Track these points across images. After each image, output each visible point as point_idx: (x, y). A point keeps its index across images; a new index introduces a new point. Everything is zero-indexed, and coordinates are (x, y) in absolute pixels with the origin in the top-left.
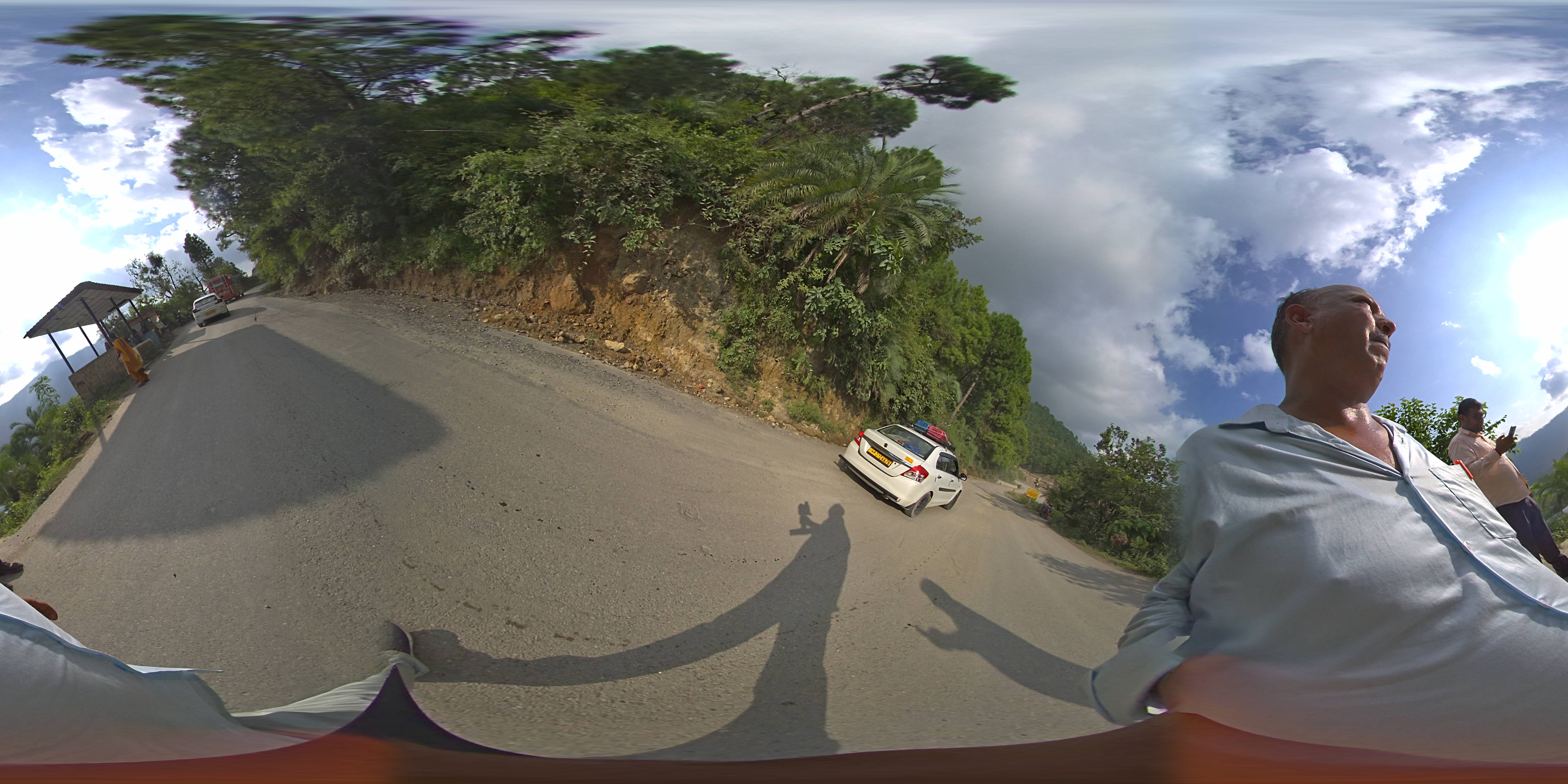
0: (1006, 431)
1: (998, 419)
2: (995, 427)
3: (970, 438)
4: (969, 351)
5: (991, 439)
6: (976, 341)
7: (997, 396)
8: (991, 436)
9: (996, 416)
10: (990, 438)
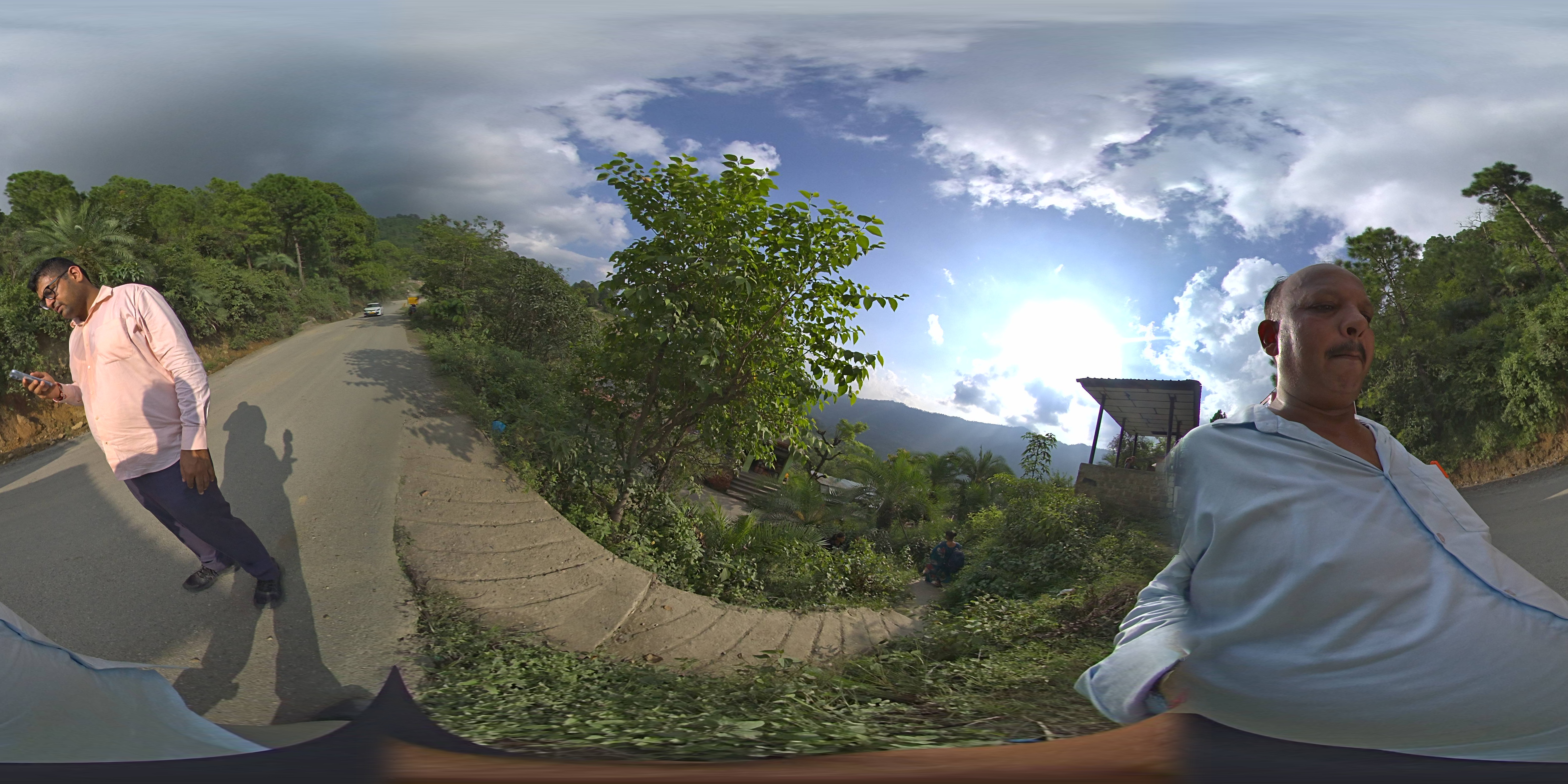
0: (363, 259)
2: (352, 262)
3: (334, 284)
4: (264, 228)
5: (353, 273)
7: (332, 236)
9: (345, 253)
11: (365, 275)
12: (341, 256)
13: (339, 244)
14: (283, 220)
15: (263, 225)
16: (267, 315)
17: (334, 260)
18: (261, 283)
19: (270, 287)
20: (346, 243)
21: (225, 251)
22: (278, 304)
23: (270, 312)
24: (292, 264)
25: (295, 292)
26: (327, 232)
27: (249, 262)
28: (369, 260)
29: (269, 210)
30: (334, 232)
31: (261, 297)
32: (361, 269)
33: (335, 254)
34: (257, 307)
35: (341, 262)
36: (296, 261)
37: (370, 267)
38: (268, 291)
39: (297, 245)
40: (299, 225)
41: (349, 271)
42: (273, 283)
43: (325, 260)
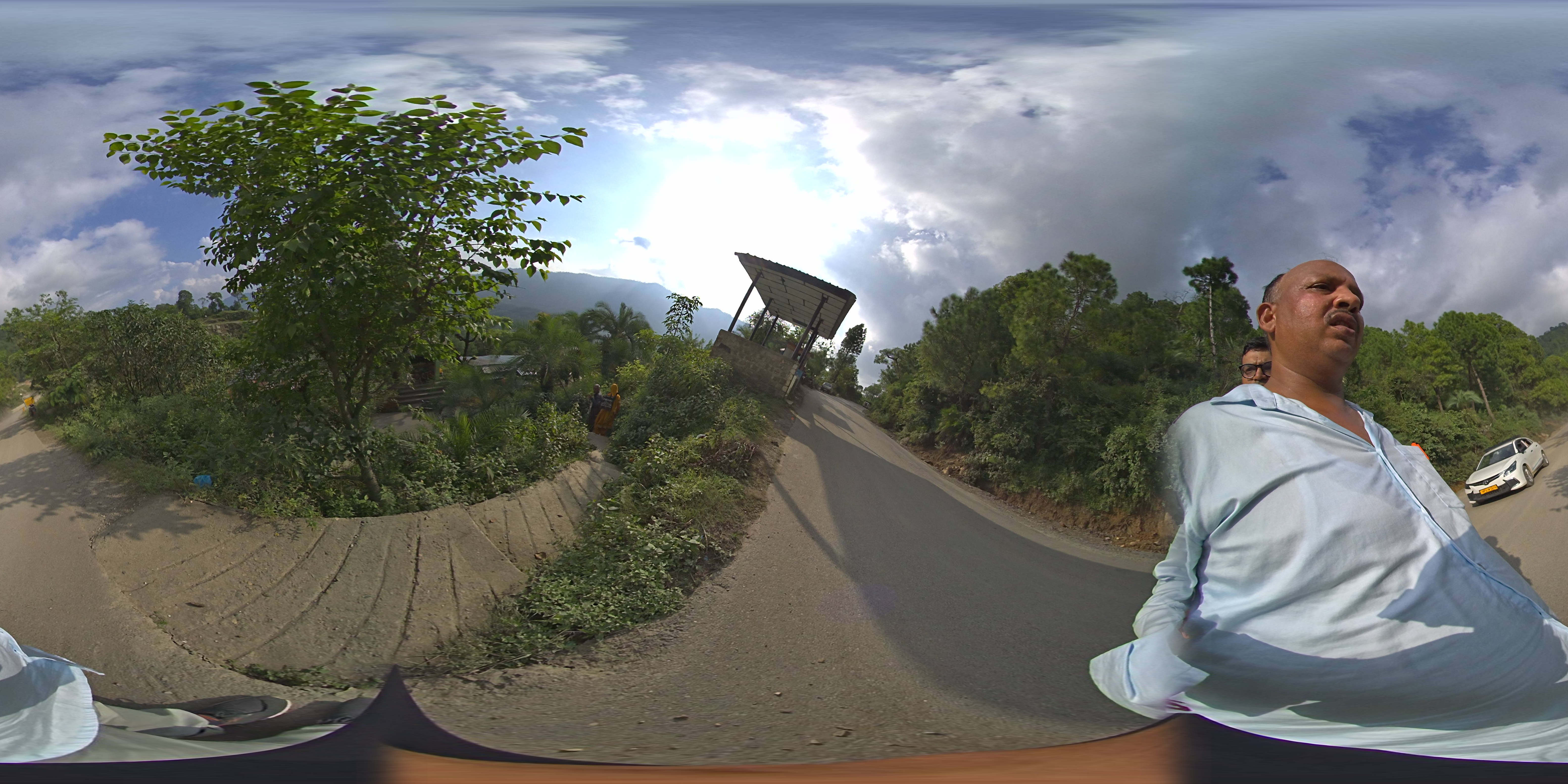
0: (1539, 378)
1: (1525, 378)
3: (1521, 412)
4: (1448, 368)
5: (1535, 395)
6: (1444, 357)
7: (1507, 365)
9: (1522, 378)
11: (1546, 393)
12: (1519, 382)
13: (1516, 370)
14: (1463, 353)
15: (1447, 364)
16: (1463, 456)
17: (1515, 387)
18: (1451, 424)
19: (1460, 427)
20: (1521, 368)
21: (1416, 394)
22: (1470, 444)
23: (1464, 453)
24: (1478, 400)
25: (1486, 428)
26: (1501, 362)
27: (1440, 403)
28: (1545, 378)
29: (1449, 350)
30: (1508, 360)
31: (1453, 438)
32: (1540, 390)
33: (1514, 381)
34: (1450, 450)
35: (1521, 388)
36: (1481, 396)
37: (1548, 385)
38: (1459, 431)
39: (1479, 380)
40: (1476, 359)
41: (1532, 394)
42: (1462, 422)
43: (1506, 389)
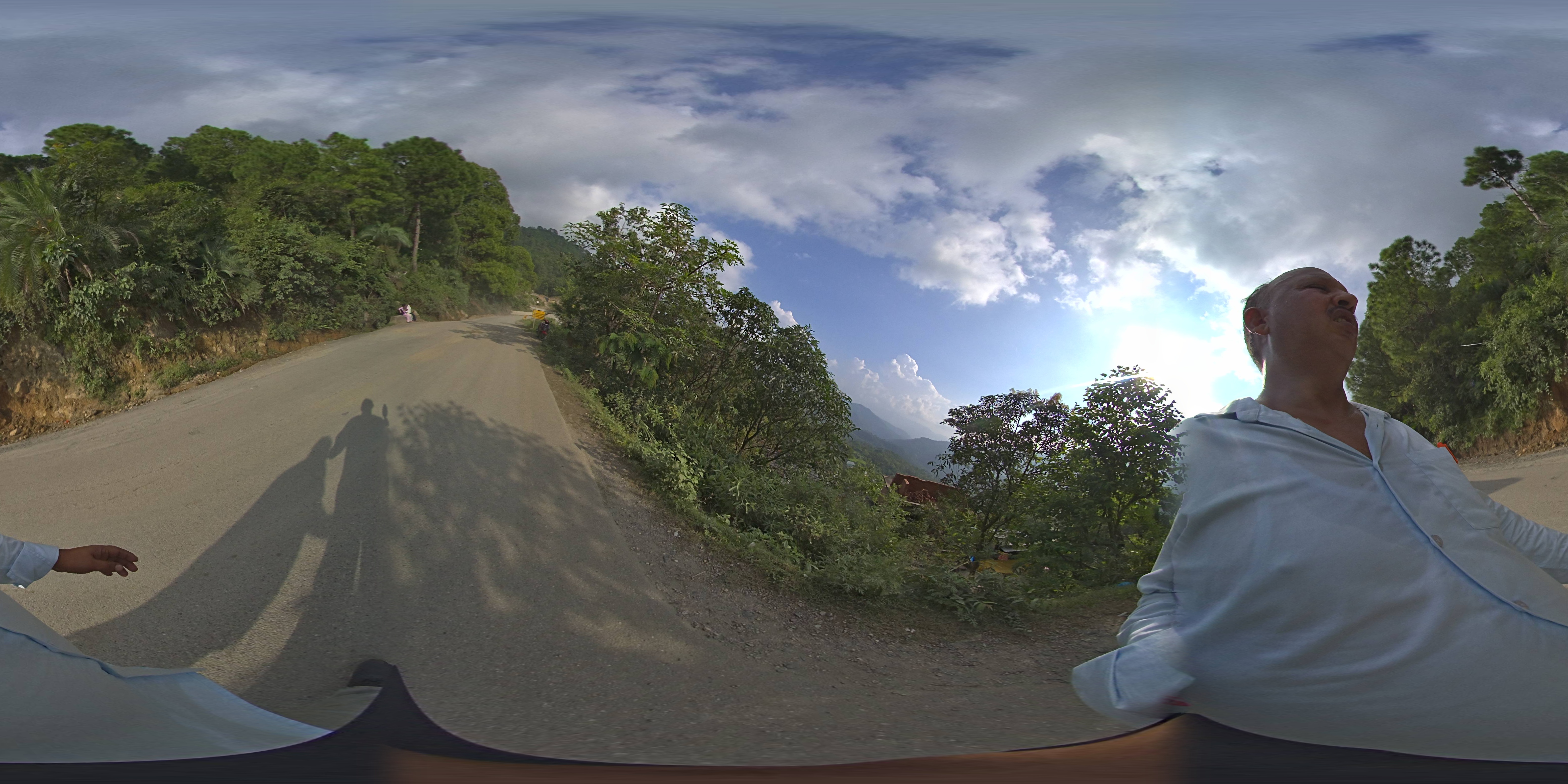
0: (494, 257)
1: (479, 247)
2: (481, 257)
3: (453, 278)
4: (380, 193)
5: (479, 270)
7: (466, 223)
8: (477, 266)
9: (476, 245)
10: (477, 269)
11: (491, 274)
12: (470, 247)
13: (474, 234)
14: (411, 185)
15: (379, 189)
22: (364, 286)
24: (407, 243)
26: (461, 216)
30: (470, 220)
32: (488, 267)
33: (465, 244)
35: (467, 255)
36: (412, 240)
37: (500, 268)
39: (419, 222)
40: (428, 196)
43: (450, 247)
